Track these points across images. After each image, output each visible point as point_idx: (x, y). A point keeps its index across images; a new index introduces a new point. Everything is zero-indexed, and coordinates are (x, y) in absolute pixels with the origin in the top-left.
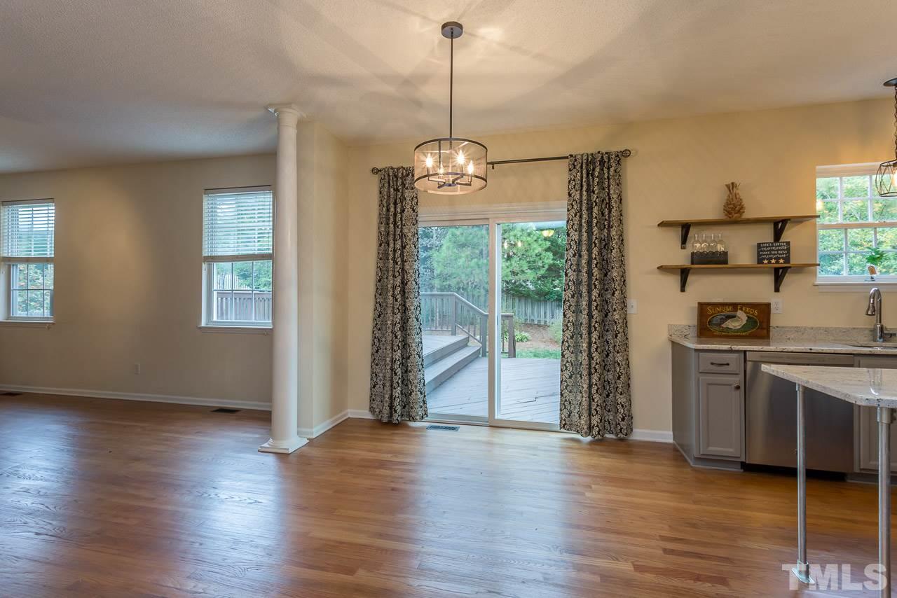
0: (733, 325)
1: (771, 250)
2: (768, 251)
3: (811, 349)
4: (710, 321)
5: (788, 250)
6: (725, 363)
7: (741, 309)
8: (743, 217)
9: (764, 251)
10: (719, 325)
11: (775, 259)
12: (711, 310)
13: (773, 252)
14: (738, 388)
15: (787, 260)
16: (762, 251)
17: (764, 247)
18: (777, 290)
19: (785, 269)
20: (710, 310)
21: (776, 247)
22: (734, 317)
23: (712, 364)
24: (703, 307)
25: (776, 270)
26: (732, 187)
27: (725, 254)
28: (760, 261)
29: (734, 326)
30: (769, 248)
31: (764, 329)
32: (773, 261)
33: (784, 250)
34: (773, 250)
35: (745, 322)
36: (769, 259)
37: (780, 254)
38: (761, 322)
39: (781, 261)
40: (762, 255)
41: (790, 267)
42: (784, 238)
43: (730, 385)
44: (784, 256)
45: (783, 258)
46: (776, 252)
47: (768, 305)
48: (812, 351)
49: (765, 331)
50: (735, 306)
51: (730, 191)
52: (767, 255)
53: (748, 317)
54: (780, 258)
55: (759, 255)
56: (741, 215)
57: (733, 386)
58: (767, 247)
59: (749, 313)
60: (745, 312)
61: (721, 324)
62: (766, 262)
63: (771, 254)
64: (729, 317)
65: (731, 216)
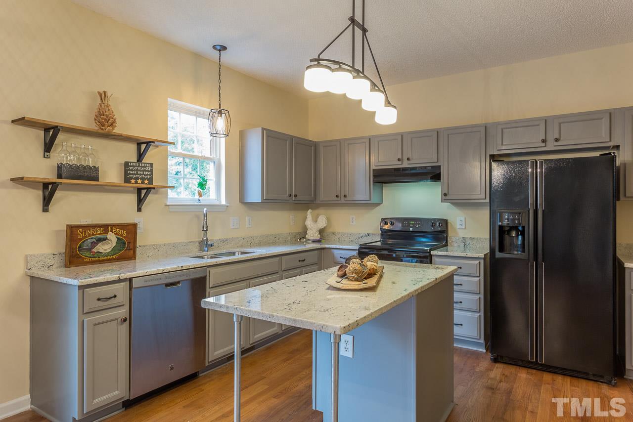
0: (104, 248)
1: (137, 170)
2: (134, 170)
3: (182, 267)
4: (79, 247)
5: (152, 171)
6: (113, 295)
7: (112, 231)
8: (114, 131)
9: (132, 170)
10: (90, 250)
11: (141, 179)
12: (82, 233)
13: (139, 172)
14: (125, 320)
15: (151, 181)
16: (130, 170)
17: (131, 166)
18: (139, 210)
19: (149, 190)
20: (80, 234)
21: (142, 167)
22: (105, 239)
23: (99, 299)
24: (72, 230)
25: (139, 190)
26: (103, 96)
27: (96, 169)
28: (127, 180)
29: (105, 250)
30: (136, 168)
31: (131, 249)
32: (139, 181)
33: (149, 171)
34: (140, 170)
35: (114, 244)
36: (136, 179)
37: (145, 175)
38: (129, 243)
39: (146, 182)
40: (130, 174)
41: (154, 188)
42: (147, 159)
43: (117, 319)
44: (149, 177)
45: (147, 179)
46: (142, 173)
47: (135, 226)
48: (183, 269)
49: (132, 252)
50: (106, 228)
51: (102, 99)
52: (134, 174)
53: (118, 239)
54: (145, 179)
55: (126, 173)
56: (113, 129)
57: (120, 320)
58: (134, 166)
59: (118, 235)
60: (116, 234)
61: (91, 249)
62: (133, 181)
63: (137, 174)
64: (100, 240)
65: (104, 128)
